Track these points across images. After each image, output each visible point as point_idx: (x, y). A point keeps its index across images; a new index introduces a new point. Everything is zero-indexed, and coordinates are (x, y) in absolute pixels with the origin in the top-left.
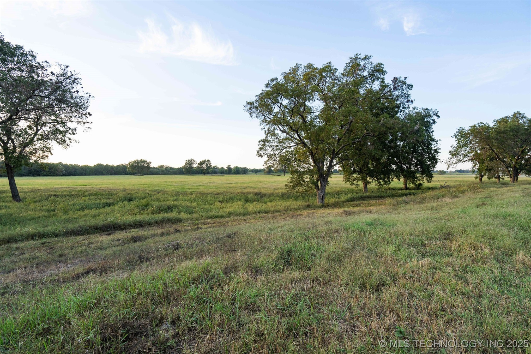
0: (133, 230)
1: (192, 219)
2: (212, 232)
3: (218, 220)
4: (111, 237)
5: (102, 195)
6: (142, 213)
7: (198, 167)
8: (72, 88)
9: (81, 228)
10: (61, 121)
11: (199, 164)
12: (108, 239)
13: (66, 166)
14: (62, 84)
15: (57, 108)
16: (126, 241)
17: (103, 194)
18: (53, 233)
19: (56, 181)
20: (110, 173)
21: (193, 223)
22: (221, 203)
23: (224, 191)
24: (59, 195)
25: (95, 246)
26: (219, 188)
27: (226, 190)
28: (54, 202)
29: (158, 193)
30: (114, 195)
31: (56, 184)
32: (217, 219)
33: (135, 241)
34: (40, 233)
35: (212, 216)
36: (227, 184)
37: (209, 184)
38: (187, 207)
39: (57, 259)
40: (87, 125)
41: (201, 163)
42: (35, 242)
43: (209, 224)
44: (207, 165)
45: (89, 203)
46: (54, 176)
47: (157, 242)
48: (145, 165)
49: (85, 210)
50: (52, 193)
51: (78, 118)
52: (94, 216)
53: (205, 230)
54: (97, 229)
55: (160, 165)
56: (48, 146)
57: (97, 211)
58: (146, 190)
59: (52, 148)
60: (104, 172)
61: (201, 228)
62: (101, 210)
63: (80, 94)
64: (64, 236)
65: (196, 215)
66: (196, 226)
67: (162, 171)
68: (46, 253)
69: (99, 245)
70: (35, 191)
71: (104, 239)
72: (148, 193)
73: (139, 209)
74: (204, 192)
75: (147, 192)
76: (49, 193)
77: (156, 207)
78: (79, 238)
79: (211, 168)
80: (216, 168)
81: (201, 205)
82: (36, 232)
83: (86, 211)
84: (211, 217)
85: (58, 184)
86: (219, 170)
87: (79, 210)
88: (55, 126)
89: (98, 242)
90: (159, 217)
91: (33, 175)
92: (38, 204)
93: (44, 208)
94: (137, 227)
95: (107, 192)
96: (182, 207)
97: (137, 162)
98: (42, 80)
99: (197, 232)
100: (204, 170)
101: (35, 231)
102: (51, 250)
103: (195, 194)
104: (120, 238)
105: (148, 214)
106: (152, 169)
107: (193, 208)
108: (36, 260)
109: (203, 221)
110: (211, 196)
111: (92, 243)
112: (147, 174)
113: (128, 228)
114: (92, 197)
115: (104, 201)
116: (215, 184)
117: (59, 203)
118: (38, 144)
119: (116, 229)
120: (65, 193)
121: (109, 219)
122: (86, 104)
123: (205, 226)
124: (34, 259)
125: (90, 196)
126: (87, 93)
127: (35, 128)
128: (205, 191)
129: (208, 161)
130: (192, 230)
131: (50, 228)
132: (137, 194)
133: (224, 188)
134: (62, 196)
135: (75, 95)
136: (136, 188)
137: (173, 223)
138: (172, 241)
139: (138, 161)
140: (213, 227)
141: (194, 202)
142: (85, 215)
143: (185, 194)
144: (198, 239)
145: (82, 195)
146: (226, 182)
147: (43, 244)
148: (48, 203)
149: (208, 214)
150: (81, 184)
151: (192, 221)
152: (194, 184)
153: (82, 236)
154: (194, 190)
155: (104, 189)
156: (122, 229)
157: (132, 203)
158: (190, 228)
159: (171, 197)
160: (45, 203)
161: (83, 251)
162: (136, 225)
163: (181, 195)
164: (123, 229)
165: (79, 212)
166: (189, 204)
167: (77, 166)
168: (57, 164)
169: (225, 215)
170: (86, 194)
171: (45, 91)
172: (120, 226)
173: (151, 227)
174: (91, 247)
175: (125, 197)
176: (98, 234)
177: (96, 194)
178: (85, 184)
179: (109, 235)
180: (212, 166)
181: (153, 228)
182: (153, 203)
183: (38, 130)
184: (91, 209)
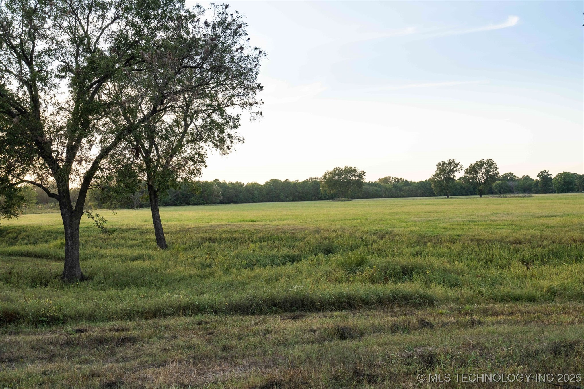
0: (336, 313)
1: (456, 301)
2: (509, 333)
3: (520, 306)
4: (299, 324)
5: (280, 239)
6: (351, 279)
7: (464, 178)
8: (234, 43)
9: (250, 301)
10: (218, 106)
11: (468, 172)
12: (295, 327)
13: (223, 186)
14: (219, 40)
15: (212, 83)
16: (326, 335)
17: (282, 239)
18: (212, 307)
19: (211, 213)
20: (291, 197)
21: (459, 309)
22: (527, 265)
23: (533, 236)
24: (216, 239)
25: (276, 338)
26: (520, 228)
27: (538, 233)
28: (210, 251)
29: (382, 238)
30: (300, 239)
31: (211, 219)
32: (518, 303)
33: (343, 337)
34: (194, 305)
35: (505, 295)
36: (541, 217)
37: (493, 218)
38: (445, 270)
39: (219, 353)
40: (255, 108)
41: (473, 169)
42: (188, 319)
43: (498, 316)
44: (488, 172)
45: (260, 255)
46: (208, 204)
47: (386, 344)
48: (354, 178)
49: (255, 267)
50: (206, 235)
51: (242, 97)
52: (269, 281)
53: (491, 328)
54: (275, 305)
55: (383, 177)
56: (201, 151)
57: (274, 271)
58: (357, 231)
59: (205, 155)
60: (282, 196)
61: (480, 323)
62: (281, 270)
63: (245, 53)
64: (226, 314)
65: (466, 291)
66: (468, 318)
67: (387, 189)
68: (204, 341)
69: (281, 337)
70: (184, 231)
71: (288, 326)
72: (362, 238)
73: (346, 270)
74: (482, 237)
75: (359, 235)
76: (202, 235)
77: (378, 266)
78: (249, 320)
79: (498, 180)
80: (510, 178)
81: (476, 268)
82: (188, 303)
83: (258, 271)
84: (504, 299)
85: (215, 219)
86: (517, 183)
87: (246, 268)
88: (209, 115)
89: (278, 331)
90: (386, 289)
91: (181, 204)
92: (189, 254)
93: (197, 260)
94: (345, 308)
95: (288, 235)
96: (433, 270)
97: (338, 172)
98: (193, 37)
99: (470, 330)
100: (480, 184)
101: (188, 300)
102: (211, 336)
103: (461, 240)
104: (315, 328)
105: (363, 281)
106: (366, 187)
107: (459, 274)
108: (193, 351)
109: (483, 306)
110: (501, 248)
111: (270, 332)
112: (358, 198)
113: (327, 309)
114: (264, 244)
115: (284, 251)
116: (510, 218)
117: (217, 253)
118: (188, 150)
119: (307, 308)
120: (225, 235)
121: (295, 287)
122: (255, 70)
123: (490, 319)
124: (189, 348)
125: (261, 242)
126: (256, 49)
127: (183, 123)
128: (484, 235)
129: (490, 163)
130: (459, 325)
131: (206, 296)
132: (340, 240)
133: (534, 227)
134: (221, 241)
135: (237, 55)
136: (338, 227)
137: (415, 305)
138: (416, 347)
139: (340, 170)
140: (511, 323)
141: (460, 261)
142: (255, 277)
143: (438, 240)
144: (474, 347)
145: (249, 238)
146: (539, 212)
147: (199, 323)
148: (201, 252)
149: (495, 291)
150: (248, 218)
151: (457, 304)
152: (457, 219)
153: (253, 317)
154: (459, 233)
155: (282, 229)
156: (316, 309)
157: (333, 257)
158: (453, 320)
159: (407, 246)
160: (198, 252)
161: (258, 345)
162: (342, 303)
163: (429, 244)
164: (318, 310)
165: (245, 271)
166: (448, 265)
167: (239, 185)
168: (211, 182)
169: (538, 295)
170: (255, 237)
171: (196, 58)
172: (313, 303)
173: (370, 309)
174: (269, 340)
175: (320, 245)
176: (277, 316)
177: (271, 238)
178: (253, 219)
179: (295, 318)
180: (500, 174)
181: (374, 312)
182: (371, 258)
183: (187, 126)
184: (265, 266)
